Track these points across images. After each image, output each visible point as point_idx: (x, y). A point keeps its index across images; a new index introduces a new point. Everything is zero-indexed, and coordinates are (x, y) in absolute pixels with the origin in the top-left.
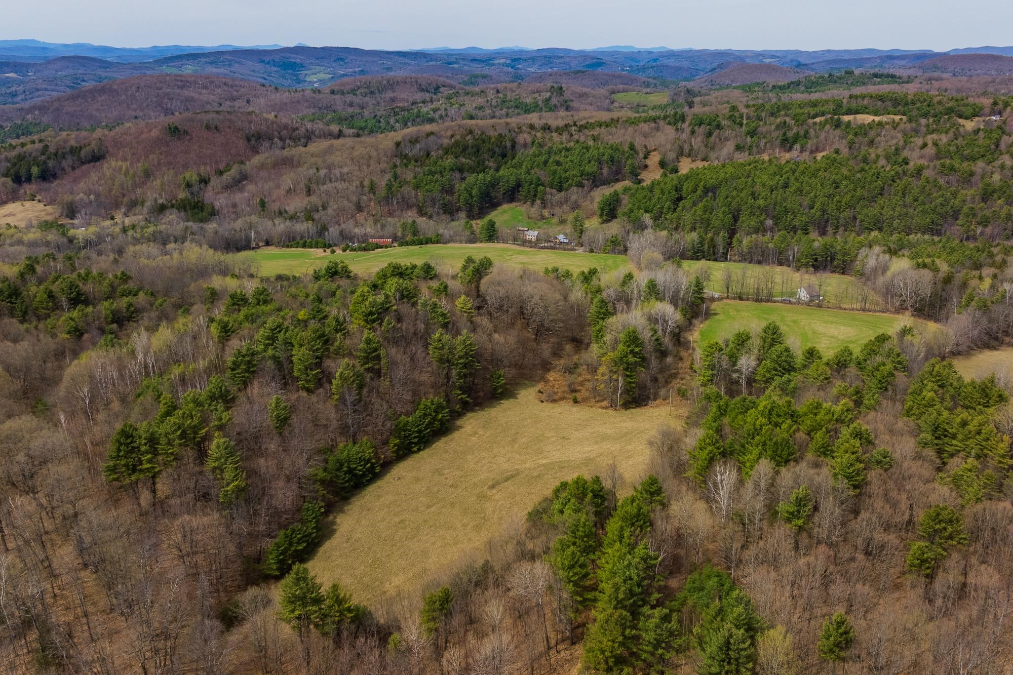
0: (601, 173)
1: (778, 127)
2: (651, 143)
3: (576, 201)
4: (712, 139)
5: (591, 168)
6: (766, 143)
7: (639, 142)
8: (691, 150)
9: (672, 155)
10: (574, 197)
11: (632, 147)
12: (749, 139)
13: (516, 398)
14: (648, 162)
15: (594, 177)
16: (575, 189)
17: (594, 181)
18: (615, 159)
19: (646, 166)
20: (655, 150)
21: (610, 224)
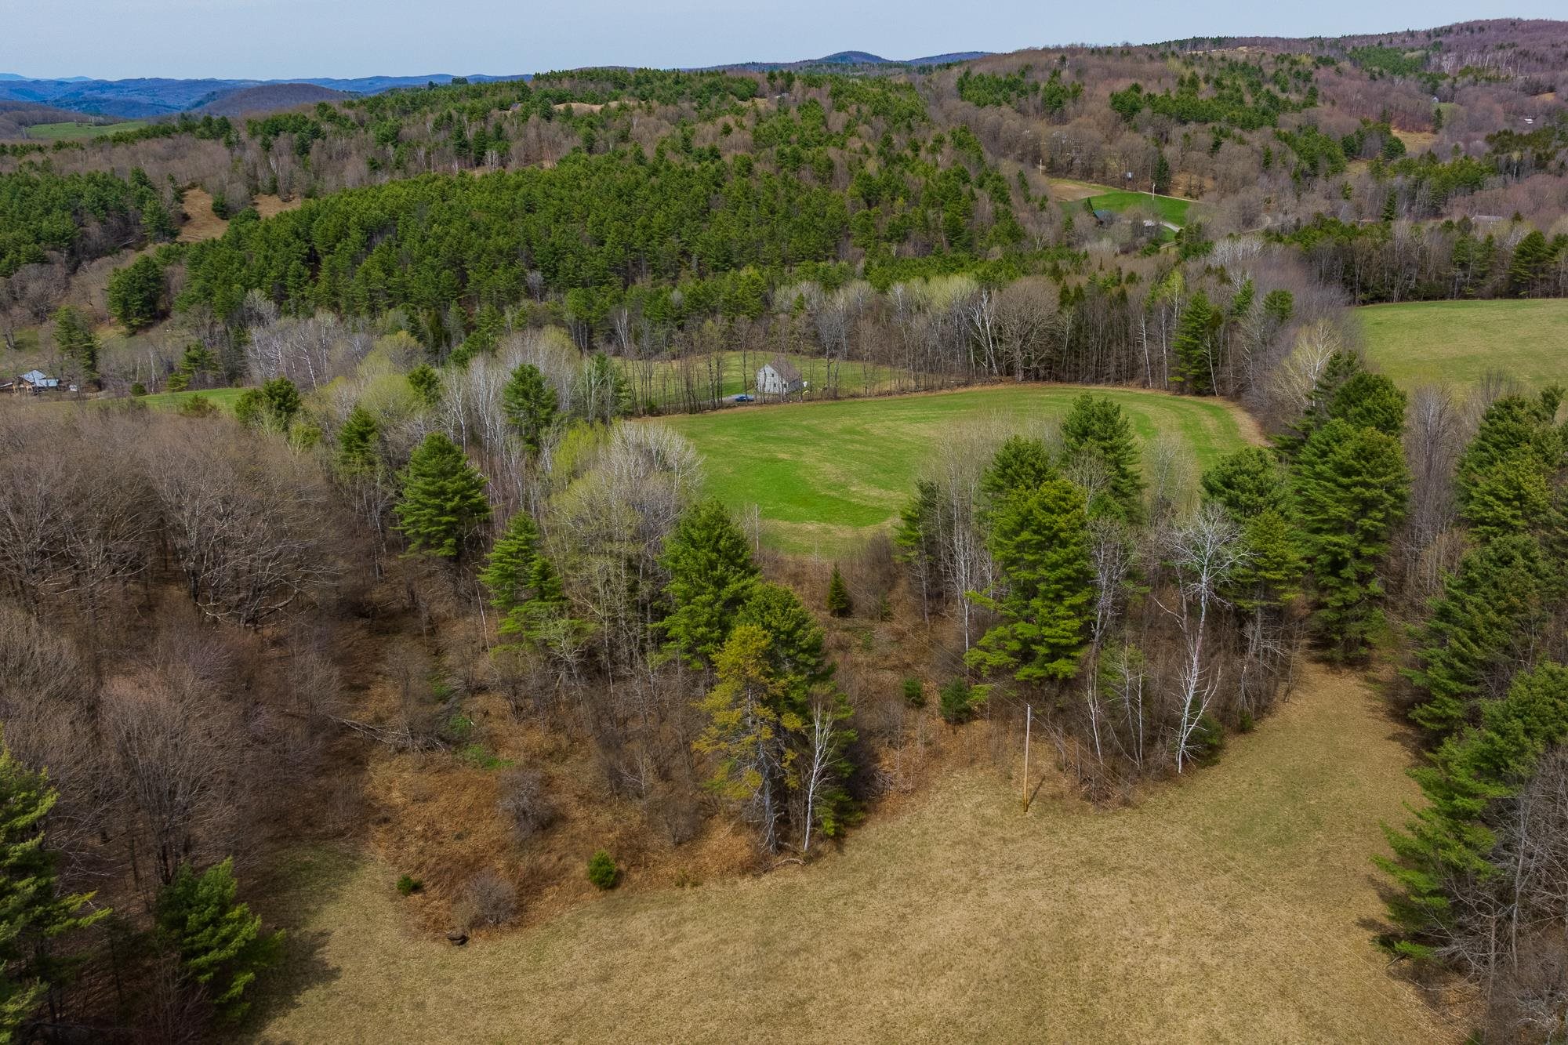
0: (85, 235)
1: (438, 126)
2: (182, 169)
3: (43, 297)
4: (313, 157)
5: (59, 223)
6: (428, 154)
7: (151, 170)
8: (274, 181)
9: (238, 191)
10: (34, 288)
11: (142, 180)
12: (390, 149)
13: (330, 975)
14: (187, 209)
15: (71, 242)
16: (32, 269)
17: (72, 253)
18: (111, 205)
19: (186, 218)
20: (193, 186)
21: (153, 333)
